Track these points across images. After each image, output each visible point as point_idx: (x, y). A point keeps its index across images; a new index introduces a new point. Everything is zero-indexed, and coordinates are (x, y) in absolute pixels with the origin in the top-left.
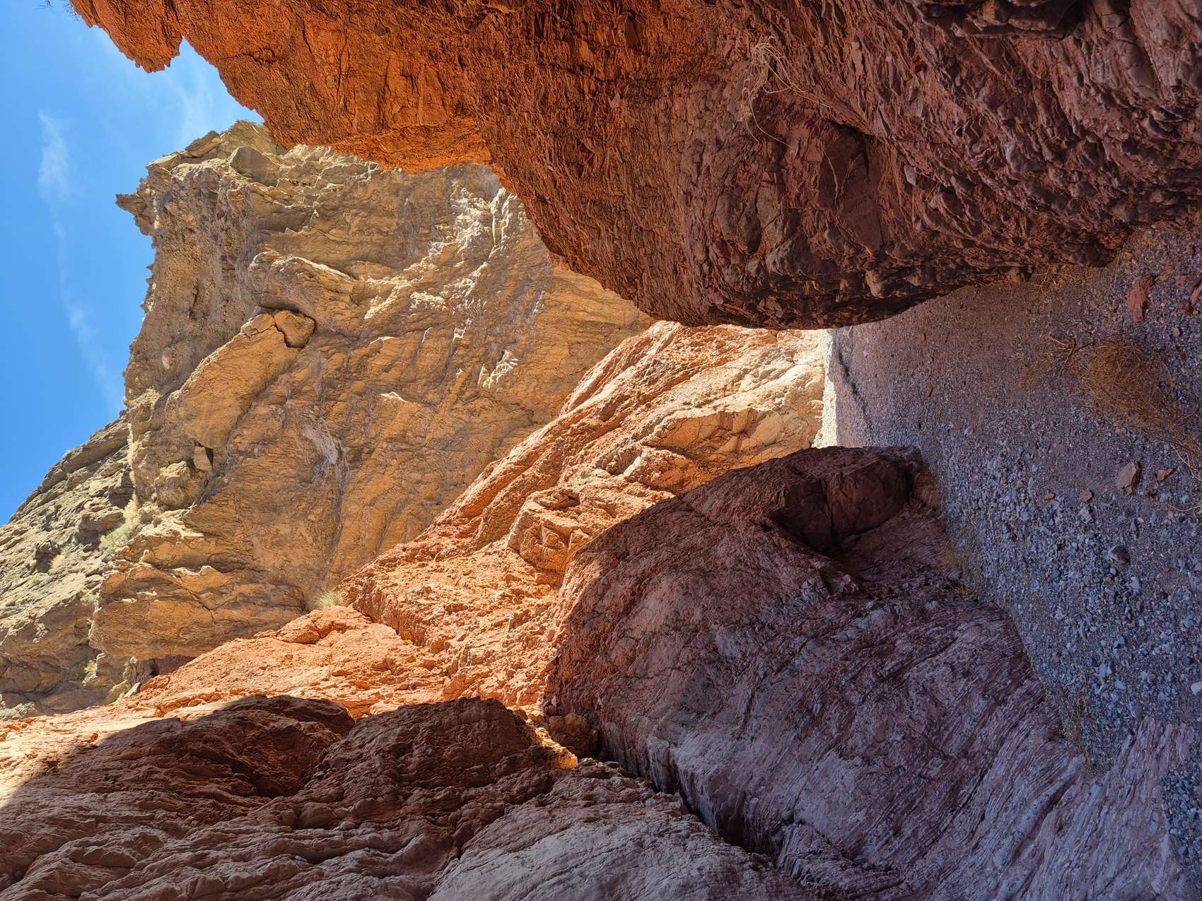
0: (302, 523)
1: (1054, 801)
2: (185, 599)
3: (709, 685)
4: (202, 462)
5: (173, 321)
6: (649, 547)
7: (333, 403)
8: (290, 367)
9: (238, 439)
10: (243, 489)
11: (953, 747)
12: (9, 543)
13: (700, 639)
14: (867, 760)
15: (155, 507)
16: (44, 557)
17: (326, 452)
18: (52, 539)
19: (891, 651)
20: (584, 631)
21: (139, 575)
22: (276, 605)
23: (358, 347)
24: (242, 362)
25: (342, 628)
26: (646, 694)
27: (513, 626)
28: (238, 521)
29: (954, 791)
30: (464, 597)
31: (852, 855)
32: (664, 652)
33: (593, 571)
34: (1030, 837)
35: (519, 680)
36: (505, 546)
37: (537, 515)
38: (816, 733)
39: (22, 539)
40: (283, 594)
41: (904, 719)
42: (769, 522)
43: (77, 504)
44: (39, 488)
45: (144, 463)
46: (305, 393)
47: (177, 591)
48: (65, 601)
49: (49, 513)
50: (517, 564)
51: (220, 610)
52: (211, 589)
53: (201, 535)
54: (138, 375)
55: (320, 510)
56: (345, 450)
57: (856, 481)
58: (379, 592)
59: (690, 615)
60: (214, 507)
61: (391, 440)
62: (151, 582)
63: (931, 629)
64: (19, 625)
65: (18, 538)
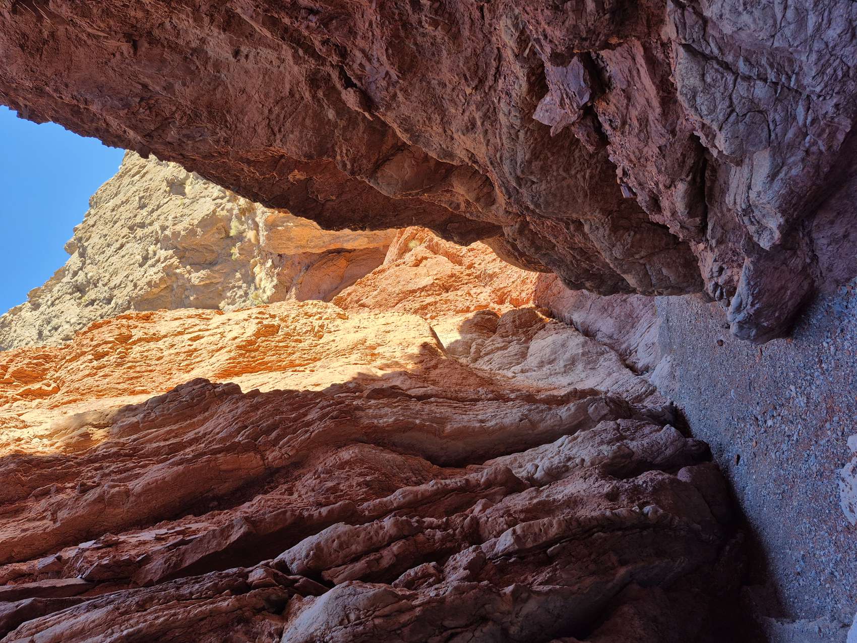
1: (649, 327)
2: (306, 226)
11: (634, 316)
14: (616, 319)
16: (176, 187)
18: (174, 174)
25: (426, 258)
26: (564, 303)
29: (633, 324)
31: (611, 337)
34: (644, 333)
38: (606, 313)
39: (147, 172)
41: (625, 310)
47: (302, 222)
48: (207, 215)
62: (288, 218)
64: (185, 229)
65: (145, 171)
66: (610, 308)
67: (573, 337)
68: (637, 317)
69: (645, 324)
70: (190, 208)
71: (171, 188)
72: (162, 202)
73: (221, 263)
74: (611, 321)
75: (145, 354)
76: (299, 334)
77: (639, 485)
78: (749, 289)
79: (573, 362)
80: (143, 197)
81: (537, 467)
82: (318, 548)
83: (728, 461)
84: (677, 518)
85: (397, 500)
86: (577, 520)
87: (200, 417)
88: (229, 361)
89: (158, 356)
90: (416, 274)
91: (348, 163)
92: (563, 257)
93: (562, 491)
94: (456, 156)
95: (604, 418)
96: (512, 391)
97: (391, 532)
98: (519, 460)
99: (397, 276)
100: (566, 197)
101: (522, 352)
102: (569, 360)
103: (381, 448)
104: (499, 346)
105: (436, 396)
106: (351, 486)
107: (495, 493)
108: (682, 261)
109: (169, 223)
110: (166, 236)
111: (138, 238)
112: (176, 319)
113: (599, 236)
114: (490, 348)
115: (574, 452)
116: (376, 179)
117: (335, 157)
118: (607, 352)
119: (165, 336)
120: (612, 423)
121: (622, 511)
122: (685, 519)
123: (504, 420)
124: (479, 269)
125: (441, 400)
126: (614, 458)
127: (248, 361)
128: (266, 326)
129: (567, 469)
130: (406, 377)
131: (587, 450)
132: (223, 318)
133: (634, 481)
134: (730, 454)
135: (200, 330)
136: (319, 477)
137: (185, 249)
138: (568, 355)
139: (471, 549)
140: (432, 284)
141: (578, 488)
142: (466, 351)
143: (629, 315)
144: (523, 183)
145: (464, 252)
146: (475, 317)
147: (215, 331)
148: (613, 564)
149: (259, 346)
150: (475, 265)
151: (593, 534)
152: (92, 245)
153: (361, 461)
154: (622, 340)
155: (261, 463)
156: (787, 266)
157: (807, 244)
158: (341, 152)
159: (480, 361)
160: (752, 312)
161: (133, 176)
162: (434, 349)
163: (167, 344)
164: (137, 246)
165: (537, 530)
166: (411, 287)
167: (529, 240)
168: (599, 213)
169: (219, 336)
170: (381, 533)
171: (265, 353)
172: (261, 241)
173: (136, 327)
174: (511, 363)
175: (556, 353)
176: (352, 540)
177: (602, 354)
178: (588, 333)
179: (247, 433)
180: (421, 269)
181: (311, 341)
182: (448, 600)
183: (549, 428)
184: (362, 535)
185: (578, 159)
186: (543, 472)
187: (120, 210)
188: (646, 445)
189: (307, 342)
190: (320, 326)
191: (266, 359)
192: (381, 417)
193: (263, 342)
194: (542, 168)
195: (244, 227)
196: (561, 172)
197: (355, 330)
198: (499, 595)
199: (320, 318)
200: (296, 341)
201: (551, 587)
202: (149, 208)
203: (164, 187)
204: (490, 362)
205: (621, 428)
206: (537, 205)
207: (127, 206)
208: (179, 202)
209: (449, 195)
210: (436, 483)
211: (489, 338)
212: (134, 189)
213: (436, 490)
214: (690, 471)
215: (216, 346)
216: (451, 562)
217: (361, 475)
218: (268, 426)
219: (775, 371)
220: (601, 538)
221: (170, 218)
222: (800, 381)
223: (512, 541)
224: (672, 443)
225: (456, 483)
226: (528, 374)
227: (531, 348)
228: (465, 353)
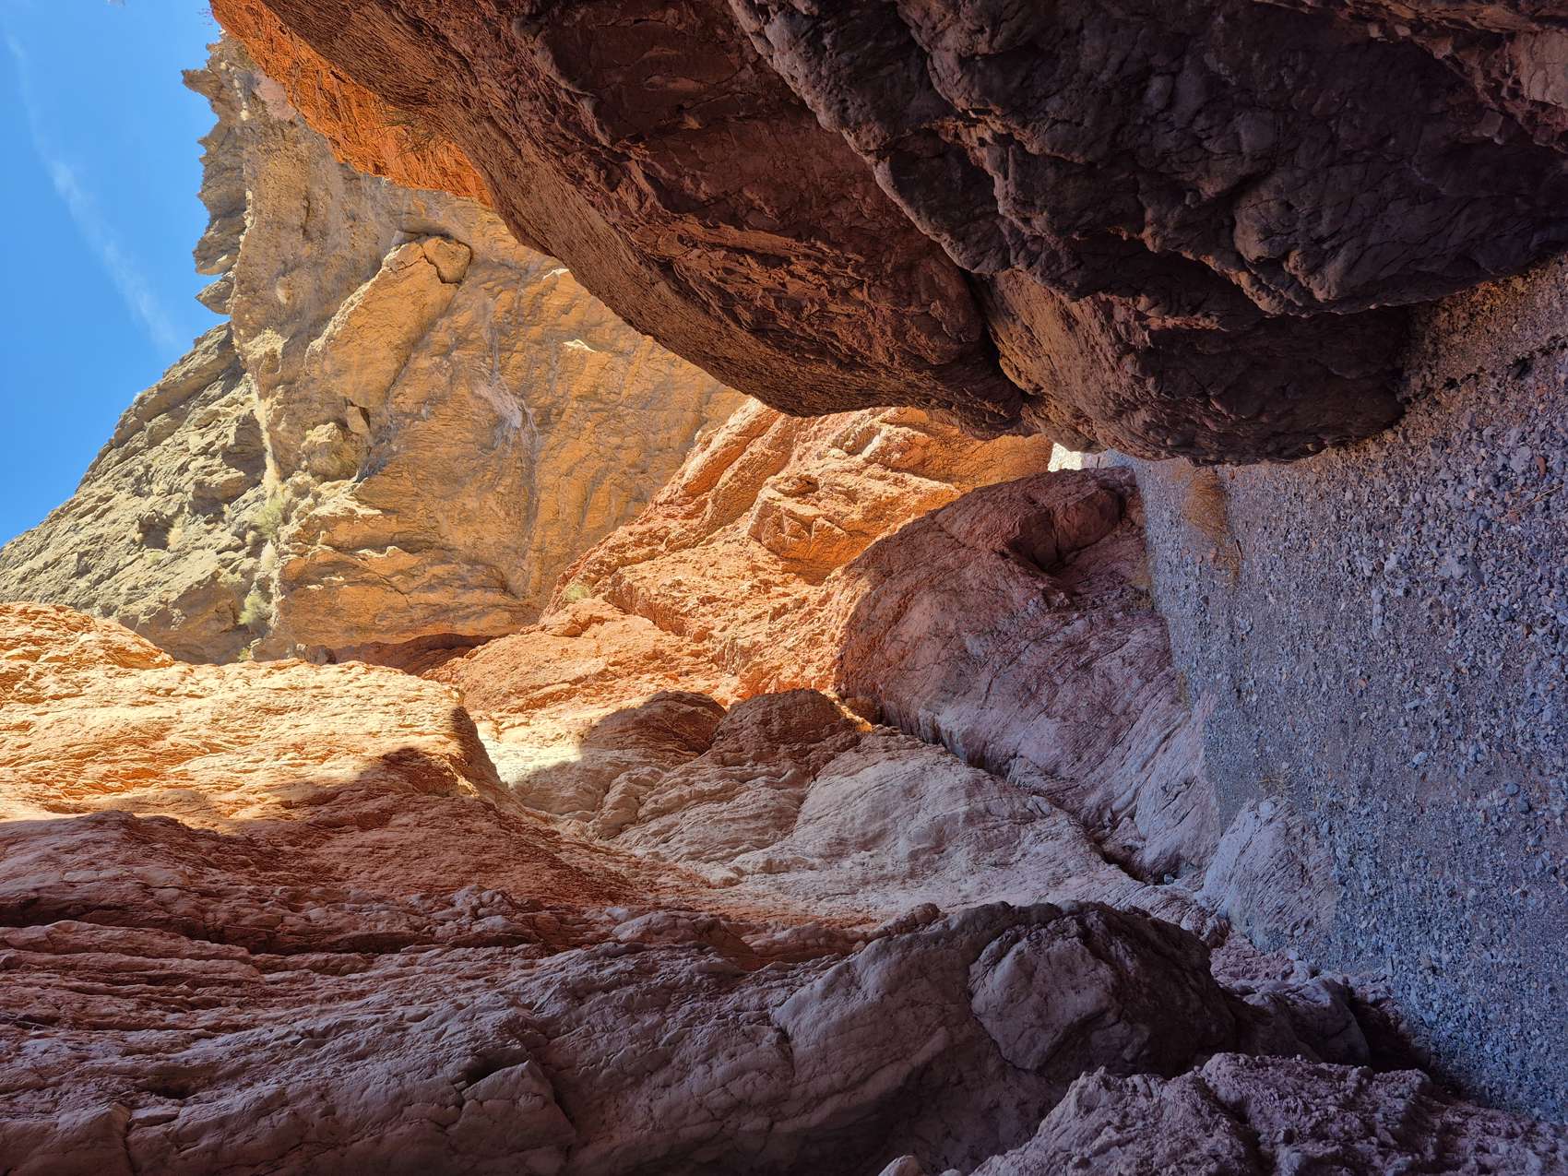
0: (490, 496)
1: (1167, 737)
2: (375, 584)
3: (961, 674)
4: (357, 424)
5: (283, 241)
6: (910, 566)
7: (508, 354)
8: (448, 309)
9: (400, 399)
10: (416, 458)
11: (1117, 709)
12: (96, 513)
13: (954, 643)
14: (1064, 719)
15: (308, 478)
16: (154, 532)
17: (506, 413)
18: (157, 508)
19: (1085, 649)
20: (862, 636)
21: (320, 559)
22: (477, 587)
23: (529, 284)
24: (392, 304)
25: (601, 621)
26: (915, 682)
27: (773, 618)
28: (417, 495)
29: (1116, 734)
30: (715, 589)
31: (1051, 773)
32: (928, 653)
33: (864, 586)
34: (1152, 757)
35: (811, 672)
36: (745, 534)
37: (776, 504)
38: (1032, 704)
39: (110, 508)
40: (481, 575)
41: (1089, 693)
42: (1006, 550)
43: (179, 463)
44: (111, 441)
45: (283, 425)
46: (472, 342)
47: (366, 575)
48: (198, 583)
49: (137, 474)
50: (760, 554)
51: (415, 594)
52: (401, 572)
53: (378, 512)
54: (248, 311)
55: (509, 481)
56: (530, 411)
57: (1078, 509)
58: (630, 586)
59: (947, 626)
60: (387, 479)
61: (581, 398)
62: (335, 567)
63: (1113, 633)
64: (150, 611)
65: (106, 506)
66: (1045, 690)
67: (939, 768)
68: (1124, 713)
69: (1153, 731)
70: (169, 569)
71: (145, 536)
72: (121, 563)
74: (1049, 727)
79: (938, 842)
80: (86, 553)
90: (566, 652)
101: (780, 810)
102: (926, 836)
104: (706, 787)
109: (120, 600)
114: (674, 793)
118: (1044, 816)
124: (720, 639)
138: (923, 820)
142: (588, 798)
143: (1104, 708)
159: (633, 833)
161: (82, 516)
174: (736, 842)
175: (885, 814)
177: (1029, 818)
178: (985, 761)
180: (583, 644)
187: (38, 579)
202: (92, 576)
203: (133, 532)
204: (664, 836)
207: (53, 573)
208: (148, 563)
211: (678, 764)
212: (76, 539)
221: (125, 590)
226: (788, 878)
227: (811, 799)
228: (581, 807)
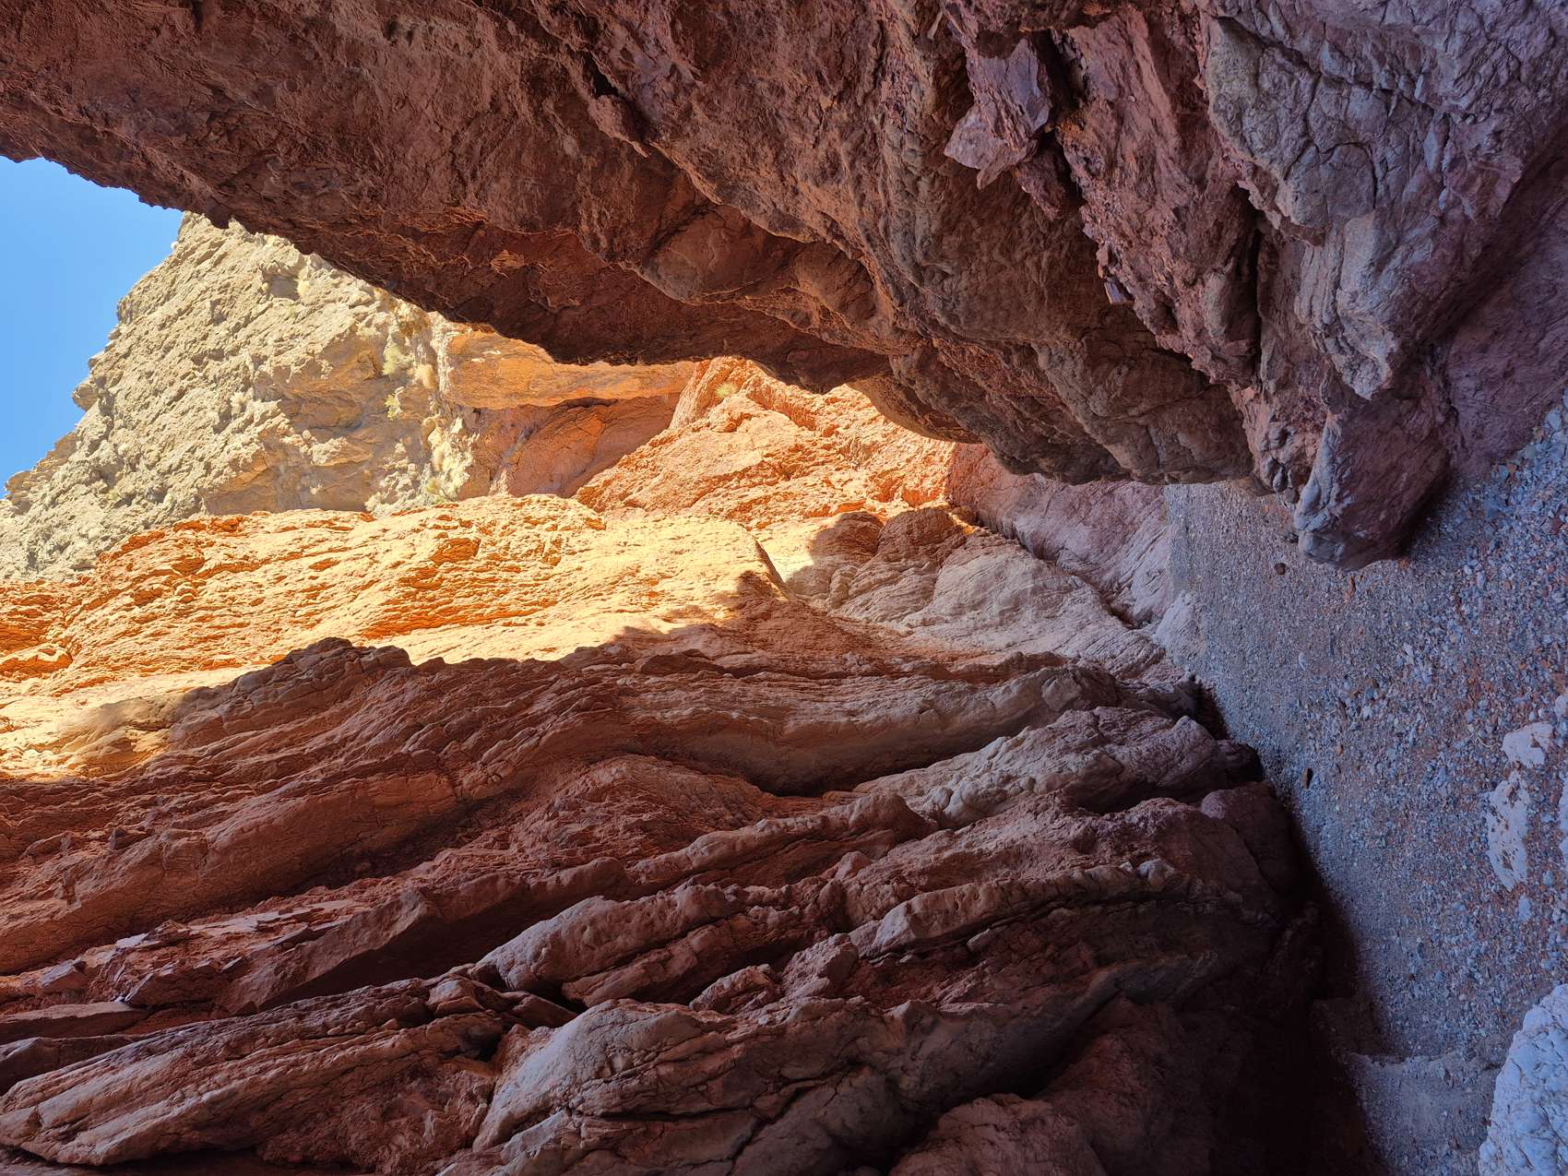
1: (1153, 541)
11: (1127, 521)
14: (1094, 526)
16: (280, 282)
25: (749, 417)
26: (1000, 498)
29: (1125, 537)
31: (1084, 560)
34: (1144, 553)
38: (1075, 516)
41: (1111, 510)
48: (339, 336)
58: (768, 387)
64: (299, 362)
65: (220, 252)
66: (1084, 507)
67: (1016, 560)
68: (1131, 523)
69: (1147, 536)
70: (308, 322)
71: (270, 285)
72: (254, 311)
73: (367, 426)
74: (1084, 532)
75: (230, 594)
76: (514, 557)
77: (1132, 825)
78: (1333, 471)
79: (1016, 605)
80: (218, 302)
81: (950, 793)
82: (556, 940)
83: (1293, 780)
84: (1200, 882)
85: (699, 855)
86: (1022, 887)
87: (334, 710)
88: (386, 607)
89: (254, 598)
90: (730, 446)
91: (602, 237)
92: (998, 413)
93: (994, 836)
94: (803, 225)
95: (1070, 705)
96: (906, 659)
97: (688, 912)
98: (920, 782)
99: (696, 451)
100: (1005, 302)
101: (925, 589)
102: (1008, 602)
103: (668, 763)
104: (882, 576)
105: (768, 668)
106: (614, 832)
107: (874, 842)
108: (1214, 420)
109: (269, 351)
110: (264, 375)
111: (211, 378)
112: (286, 530)
113: (1064, 373)
114: (866, 581)
115: (1016, 766)
116: (654, 269)
117: (577, 227)
118: (1078, 587)
119: (266, 561)
120: (1085, 714)
121: (1102, 871)
122: (1213, 883)
123: (891, 712)
124: (846, 435)
125: (778, 676)
126: (1088, 776)
127: (422, 607)
128: (454, 542)
129: (1004, 798)
130: (714, 635)
131: (1040, 764)
132: (373, 527)
133: (1123, 817)
134: (1294, 769)
135: (331, 550)
136: (555, 815)
137: (300, 400)
138: (1007, 593)
139: (832, 940)
140: (761, 465)
141: (1024, 830)
142: (822, 586)
143: (1120, 520)
144: (926, 275)
145: (818, 405)
146: (839, 523)
147: (359, 551)
148: (1085, 963)
149: (441, 579)
150: (839, 430)
151: (1050, 911)
152: (125, 392)
153: (633, 786)
154: (1103, 566)
155: (449, 791)
156: (1403, 428)
157: (1439, 388)
158: (590, 216)
159: (849, 606)
160: (1338, 511)
161: (200, 262)
162: (764, 583)
163: (269, 576)
164: (210, 393)
165: (949, 906)
166: (720, 470)
167: (936, 382)
168: (1065, 331)
169: (367, 560)
170: (670, 914)
171: (452, 592)
172: (442, 385)
173: (211, 544)
174: (904, 609)
175: (985, 589)
176: (617, 928)
177: (1069, 590)
178: (1044, 553)
179: (422, 738)
180: (740, 437)
181: (537, 570)
182: (791, 1030)
183: (972, 725)
184: (636, 918)
185: (1027, 232)
186: (961, 804)
187: (176, 325)
188: (1145, 753)
189: (532, 571)
190: (553, 543)
191: (456, 603)
192: (669, 707)
193: (448, 571)
194: (962, 249)
195: (408, 358)
196: (996, 254)
197: (619, 549)
198: (883, 1021)
199: (555, 528)
200: (510, 569)
201: (974, 1005)
202: (230, 323)
203: (258, 282)
204: (866, 606)
205: (1101, 723)
206: (953, 318)
207: (190, 319)
208: (286, 311)
209: (790, 298)
210: (769, 825)
211: (864, 562)
213: (768, 837)
214: (1223, 798)
215: (361, 580)
216: (795, 964)
217: (631, 811)
218: (461, 725)
219: (1378, 619)
220: (1064, 918)
221: (270, 341)
222: (1421, 636)
223: (906, 925)
224: (1191, 749)
225: (805, 824)
226: (935, 628)
227: (941, 580)
228: (821, 591)
